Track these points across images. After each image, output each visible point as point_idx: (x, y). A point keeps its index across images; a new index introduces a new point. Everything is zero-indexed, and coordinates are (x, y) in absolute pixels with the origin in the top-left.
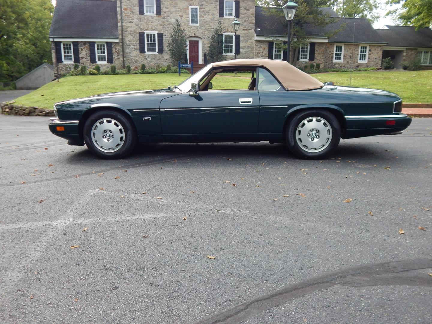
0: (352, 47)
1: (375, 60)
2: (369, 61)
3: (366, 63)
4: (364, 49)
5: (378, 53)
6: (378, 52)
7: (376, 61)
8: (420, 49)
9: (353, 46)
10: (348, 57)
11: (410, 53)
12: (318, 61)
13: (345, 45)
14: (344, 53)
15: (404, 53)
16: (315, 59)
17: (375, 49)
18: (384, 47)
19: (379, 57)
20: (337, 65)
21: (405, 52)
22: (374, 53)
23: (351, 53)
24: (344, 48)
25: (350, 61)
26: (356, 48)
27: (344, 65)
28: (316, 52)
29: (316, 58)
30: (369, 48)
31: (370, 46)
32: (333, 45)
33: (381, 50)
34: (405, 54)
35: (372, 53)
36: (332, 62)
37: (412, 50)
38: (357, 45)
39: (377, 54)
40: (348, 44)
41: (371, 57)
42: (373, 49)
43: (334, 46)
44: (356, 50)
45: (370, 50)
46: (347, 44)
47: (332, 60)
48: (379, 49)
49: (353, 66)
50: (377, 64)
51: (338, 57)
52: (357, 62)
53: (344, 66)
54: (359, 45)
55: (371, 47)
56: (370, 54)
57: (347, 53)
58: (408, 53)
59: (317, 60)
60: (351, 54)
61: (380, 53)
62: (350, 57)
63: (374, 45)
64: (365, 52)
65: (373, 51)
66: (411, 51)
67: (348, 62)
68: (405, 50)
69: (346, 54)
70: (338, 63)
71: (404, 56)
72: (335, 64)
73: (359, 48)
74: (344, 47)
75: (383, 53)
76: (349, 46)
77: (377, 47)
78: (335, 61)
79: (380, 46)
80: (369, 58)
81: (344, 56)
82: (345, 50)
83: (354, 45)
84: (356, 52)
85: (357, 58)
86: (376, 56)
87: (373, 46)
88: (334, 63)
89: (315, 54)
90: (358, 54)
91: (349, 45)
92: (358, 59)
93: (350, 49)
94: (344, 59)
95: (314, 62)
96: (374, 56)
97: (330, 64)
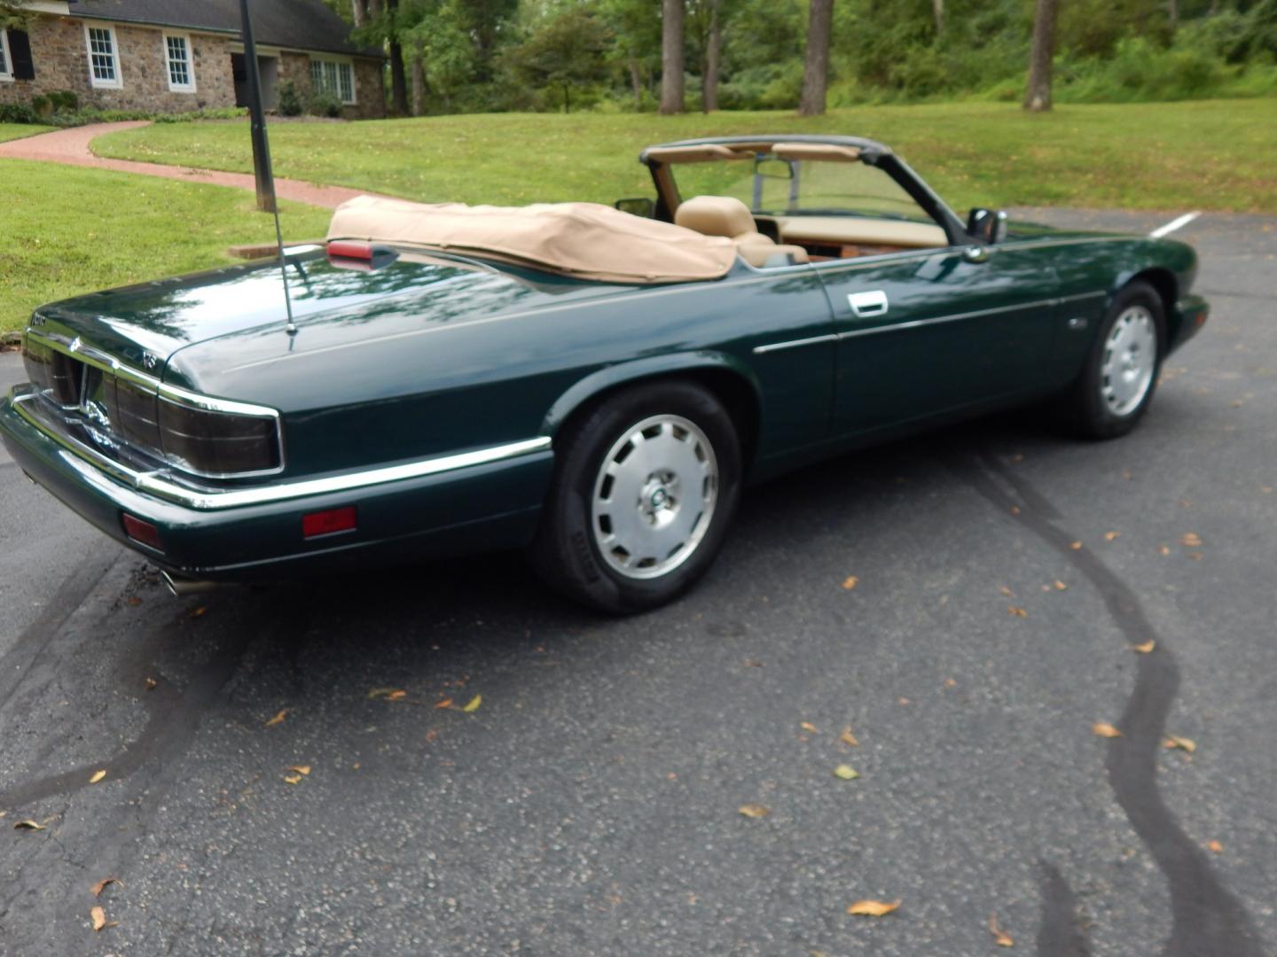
0: (143, 38)
1: (216, 84)
2: (199, 87)
3: (195, 95)
4: (176, 46)
5: (220, 61)
6: (220, 58)
7: (218, 88)
8: (314, 55)
9: (145, 35)
10: (135, 69)
11: (293, 66)
12: (49, 80)
13: (117, 27)
14: (121, 57)
15: (277, 63)
16: (36, 75)
17: (210, 49)
18: (232, 43)
19: (225, 75)
20: (106, 98)
21: (280, 61)
22: (209, 61)
23: (143, 59)
24: (118, 40)
25: (146, 86)
26: (154, 43)
27: (128, 98)
28: (33, 48)
29: (39, 71)
30: (193, 43)
31: (192, 36)
32: (78, 26)
33: (225, 53)
34: (280, 69)
35: (205, 61)
36: (90, 88)
37: (297, 56)
38: (154, 32)
39: (219, 67)
40: (126, 24)
41: (202, 74)
42: (203, 48)
43: (83, 32)
44: (154, 47)
45: (196, 52)
46: (125, 26)
47: (87, 80)
48: (220, 49)
49: (158, 102)
50: (225, 96)
51: (105, 70)
52: (167, 89)
53: (130, 102)
54: (160, 32)
55: (198, 40)
56: (198, 65)
57: (129, 56)
58: (288, 65)
59: (44, 76)
60: (142, 62)
61: (227, 65)
62: (143, 70)
63: (205, 36)
64: (184, 57)
65: (205, 55)
66: (295, 60)
67: (139, 87)
68: (278, 55)
69: (130, 62)
70: (110, 92)
71: (279, 75)
72: (101, 93)
73: (161, 41)
74: (117, 34)
75: (232, 61)
76: (130, 33)
77: (214, 42)
78: (98, 83)
79: (222, 40)
80: (198, 78)
81: (125, 68)
82: (120, 45)
83: (147, 30)
84: (158, 56)
85: (162, 74)
86: (218, 72)
87: (201, 37)
88: (97, 89)
89: (34, 57)
90: (164, 63)
91: (130, 28)
92: (166, 80)
93: (137, 43)
94: (124, 76)
95: (33, 83)
96: (210, 71)
97: (84, 94)
